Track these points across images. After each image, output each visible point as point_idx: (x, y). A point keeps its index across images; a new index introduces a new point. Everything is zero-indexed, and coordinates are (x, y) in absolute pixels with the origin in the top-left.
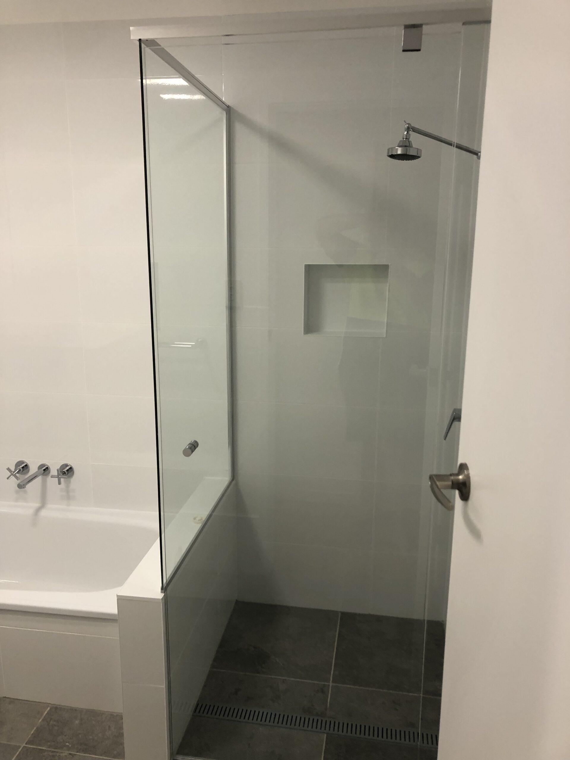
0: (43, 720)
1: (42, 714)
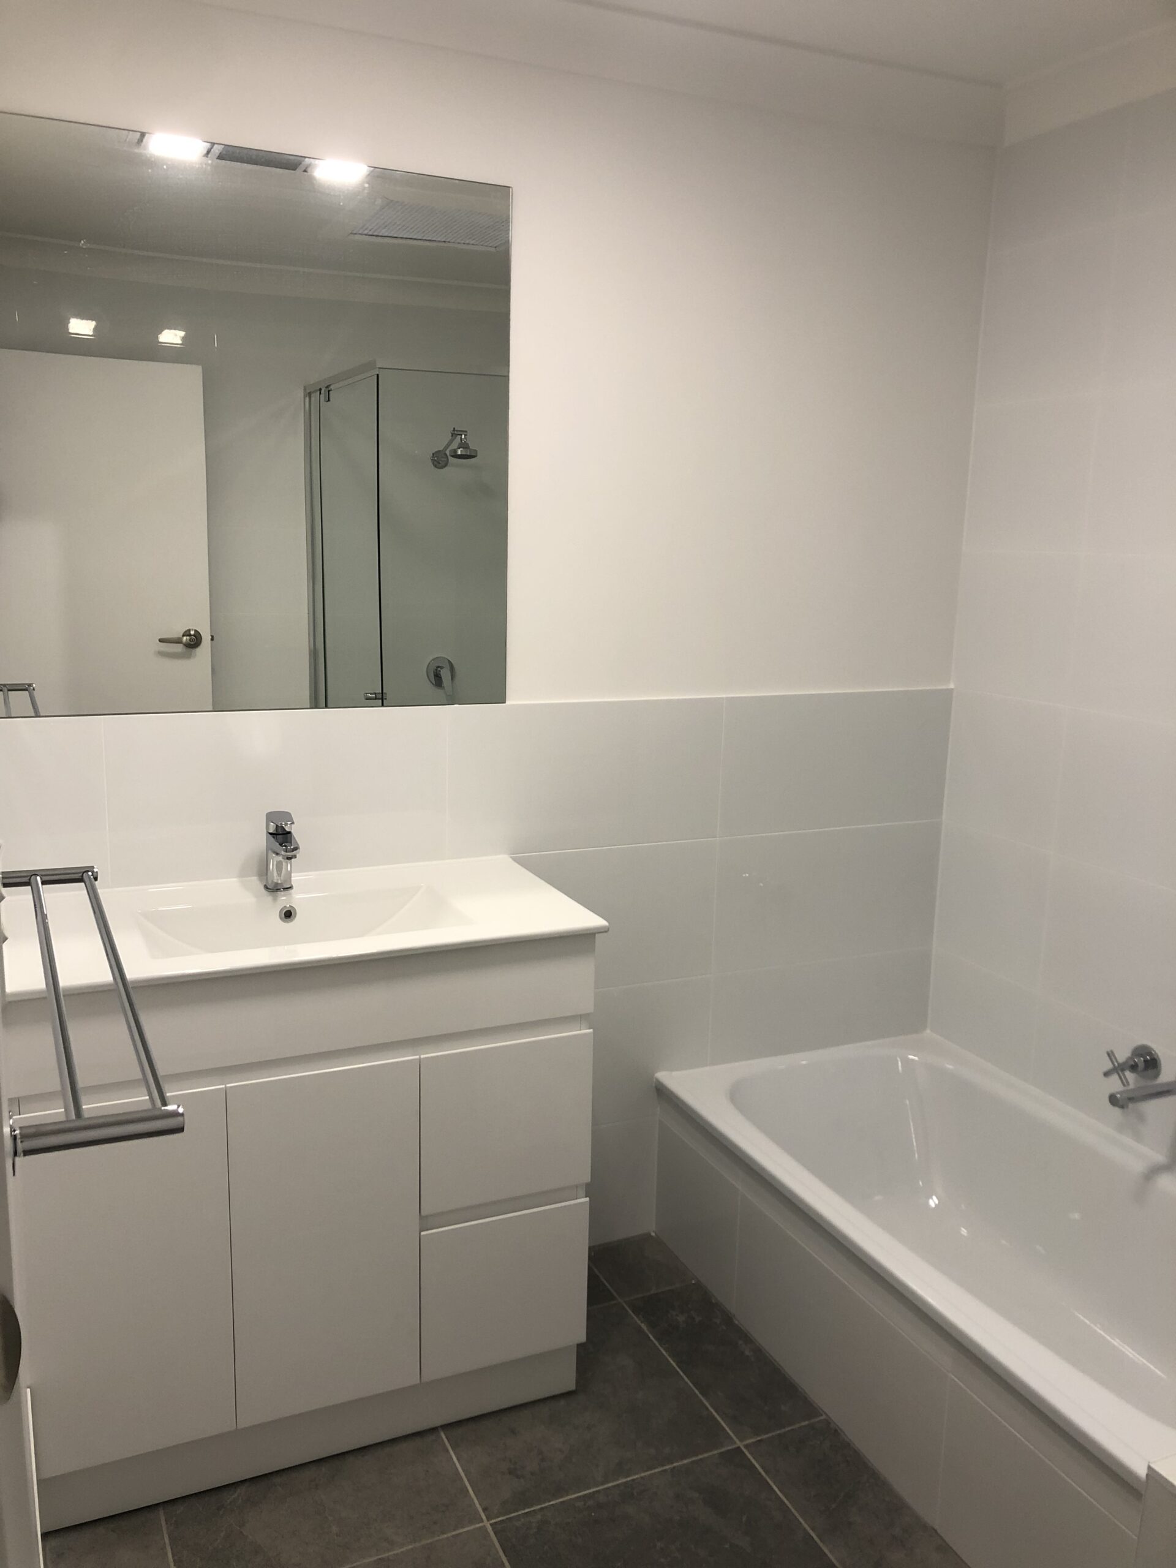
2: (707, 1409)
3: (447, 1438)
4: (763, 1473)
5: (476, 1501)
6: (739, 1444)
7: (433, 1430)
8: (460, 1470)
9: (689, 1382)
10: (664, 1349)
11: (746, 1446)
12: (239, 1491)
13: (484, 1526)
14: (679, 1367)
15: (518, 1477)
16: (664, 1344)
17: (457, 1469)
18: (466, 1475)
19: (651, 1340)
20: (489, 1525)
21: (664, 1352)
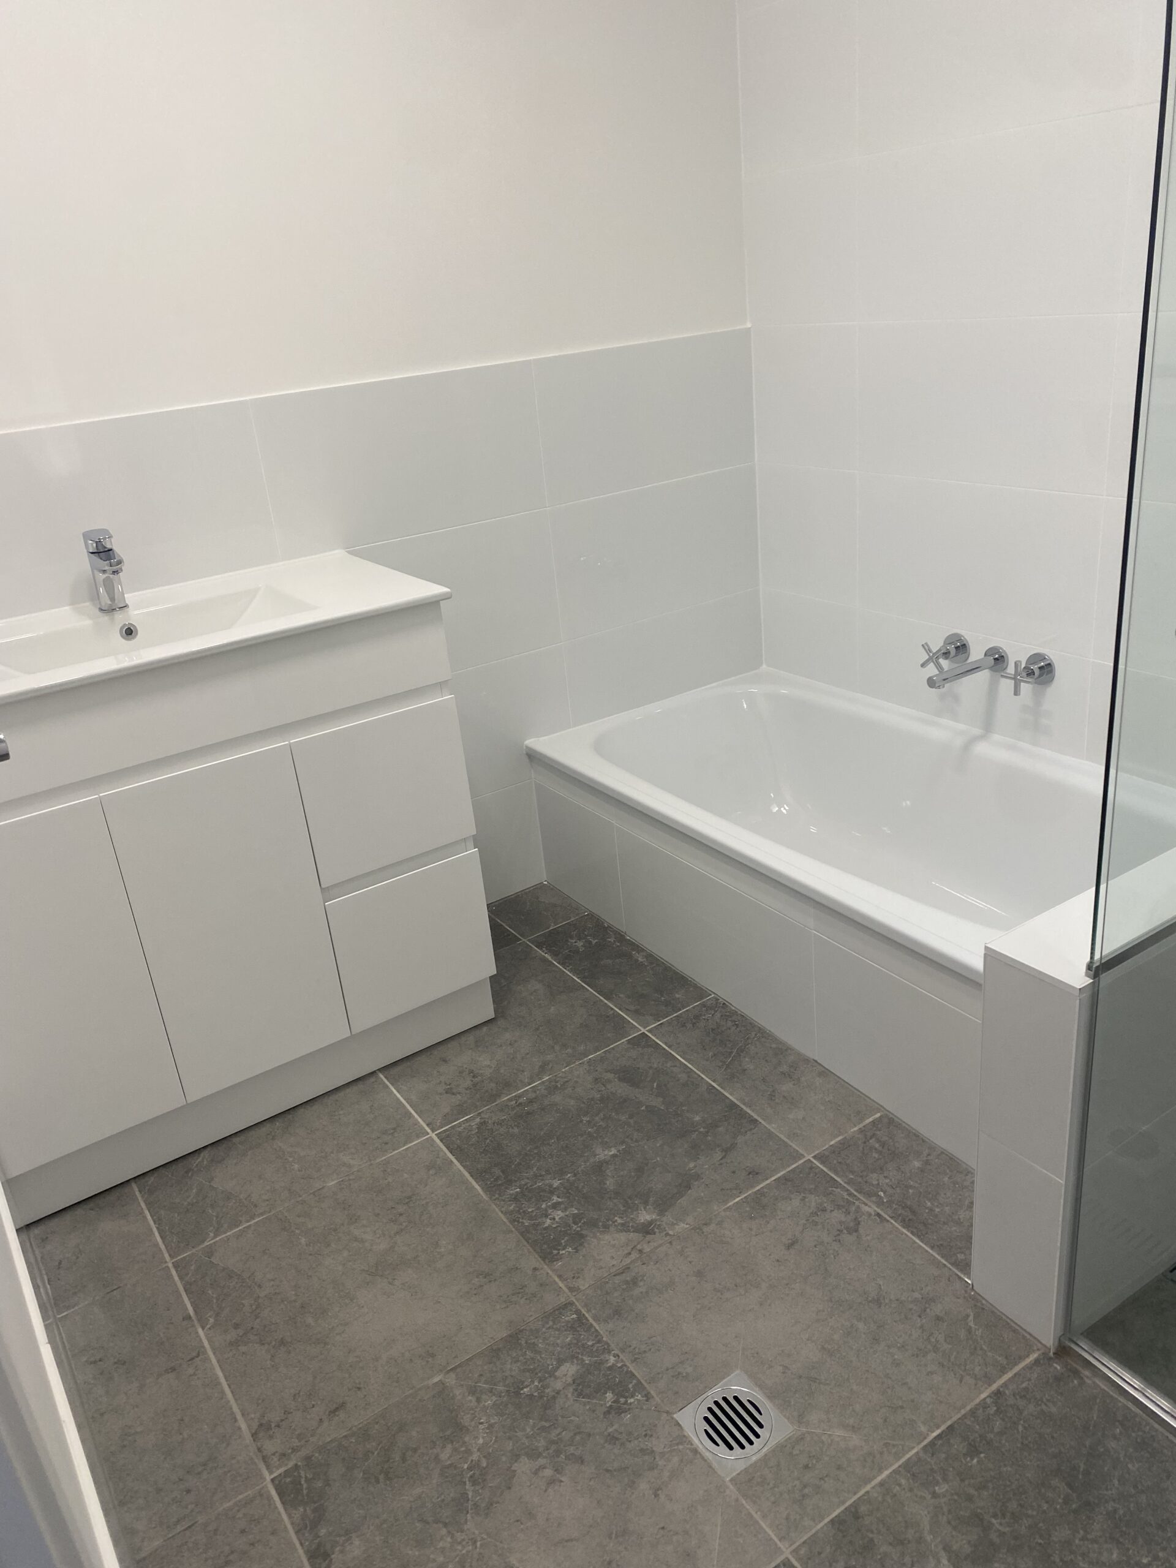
0: (861, 1131)
1: (862, 1120)
2: (612, 1009)
3: (386, 1077)
4: (667, 1048)
5: (420, 1120)
6: (643, 1030)
7: (373, 1073)
8: (402, 1099)
9: (592, 991)
10: (568, 971)
11: (649, 1031)
12: (202, 1155)
13: (430, 1137)
14: (583, 982)
15: (453, 1094)
16: (568, 967)
17: (398, 1099)
18: (407, 1102)
19: (556, 966)
20: (435, 1136)
21: (569, 973)
